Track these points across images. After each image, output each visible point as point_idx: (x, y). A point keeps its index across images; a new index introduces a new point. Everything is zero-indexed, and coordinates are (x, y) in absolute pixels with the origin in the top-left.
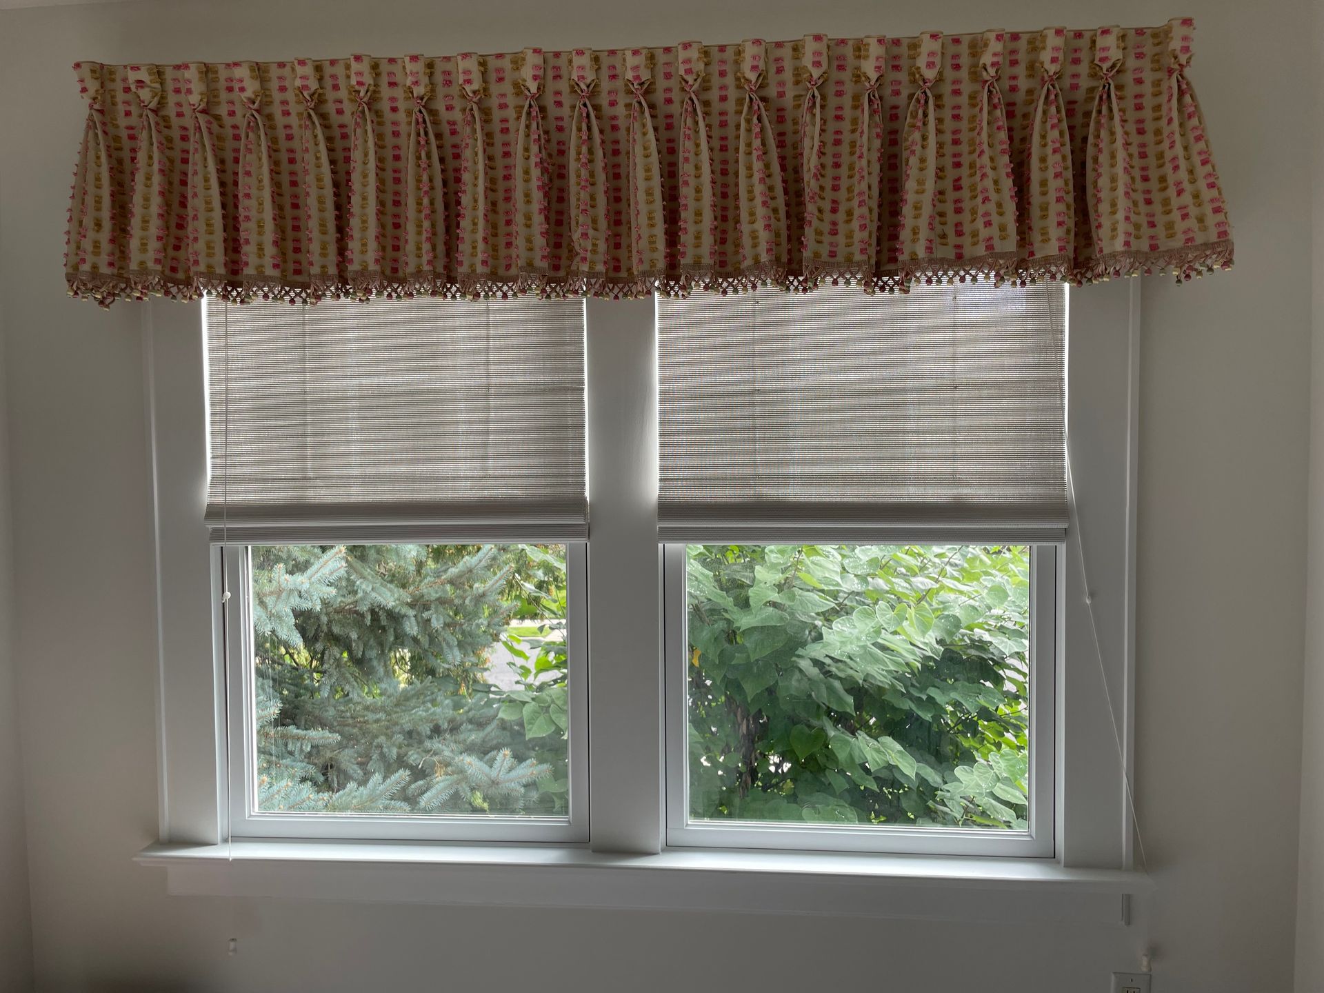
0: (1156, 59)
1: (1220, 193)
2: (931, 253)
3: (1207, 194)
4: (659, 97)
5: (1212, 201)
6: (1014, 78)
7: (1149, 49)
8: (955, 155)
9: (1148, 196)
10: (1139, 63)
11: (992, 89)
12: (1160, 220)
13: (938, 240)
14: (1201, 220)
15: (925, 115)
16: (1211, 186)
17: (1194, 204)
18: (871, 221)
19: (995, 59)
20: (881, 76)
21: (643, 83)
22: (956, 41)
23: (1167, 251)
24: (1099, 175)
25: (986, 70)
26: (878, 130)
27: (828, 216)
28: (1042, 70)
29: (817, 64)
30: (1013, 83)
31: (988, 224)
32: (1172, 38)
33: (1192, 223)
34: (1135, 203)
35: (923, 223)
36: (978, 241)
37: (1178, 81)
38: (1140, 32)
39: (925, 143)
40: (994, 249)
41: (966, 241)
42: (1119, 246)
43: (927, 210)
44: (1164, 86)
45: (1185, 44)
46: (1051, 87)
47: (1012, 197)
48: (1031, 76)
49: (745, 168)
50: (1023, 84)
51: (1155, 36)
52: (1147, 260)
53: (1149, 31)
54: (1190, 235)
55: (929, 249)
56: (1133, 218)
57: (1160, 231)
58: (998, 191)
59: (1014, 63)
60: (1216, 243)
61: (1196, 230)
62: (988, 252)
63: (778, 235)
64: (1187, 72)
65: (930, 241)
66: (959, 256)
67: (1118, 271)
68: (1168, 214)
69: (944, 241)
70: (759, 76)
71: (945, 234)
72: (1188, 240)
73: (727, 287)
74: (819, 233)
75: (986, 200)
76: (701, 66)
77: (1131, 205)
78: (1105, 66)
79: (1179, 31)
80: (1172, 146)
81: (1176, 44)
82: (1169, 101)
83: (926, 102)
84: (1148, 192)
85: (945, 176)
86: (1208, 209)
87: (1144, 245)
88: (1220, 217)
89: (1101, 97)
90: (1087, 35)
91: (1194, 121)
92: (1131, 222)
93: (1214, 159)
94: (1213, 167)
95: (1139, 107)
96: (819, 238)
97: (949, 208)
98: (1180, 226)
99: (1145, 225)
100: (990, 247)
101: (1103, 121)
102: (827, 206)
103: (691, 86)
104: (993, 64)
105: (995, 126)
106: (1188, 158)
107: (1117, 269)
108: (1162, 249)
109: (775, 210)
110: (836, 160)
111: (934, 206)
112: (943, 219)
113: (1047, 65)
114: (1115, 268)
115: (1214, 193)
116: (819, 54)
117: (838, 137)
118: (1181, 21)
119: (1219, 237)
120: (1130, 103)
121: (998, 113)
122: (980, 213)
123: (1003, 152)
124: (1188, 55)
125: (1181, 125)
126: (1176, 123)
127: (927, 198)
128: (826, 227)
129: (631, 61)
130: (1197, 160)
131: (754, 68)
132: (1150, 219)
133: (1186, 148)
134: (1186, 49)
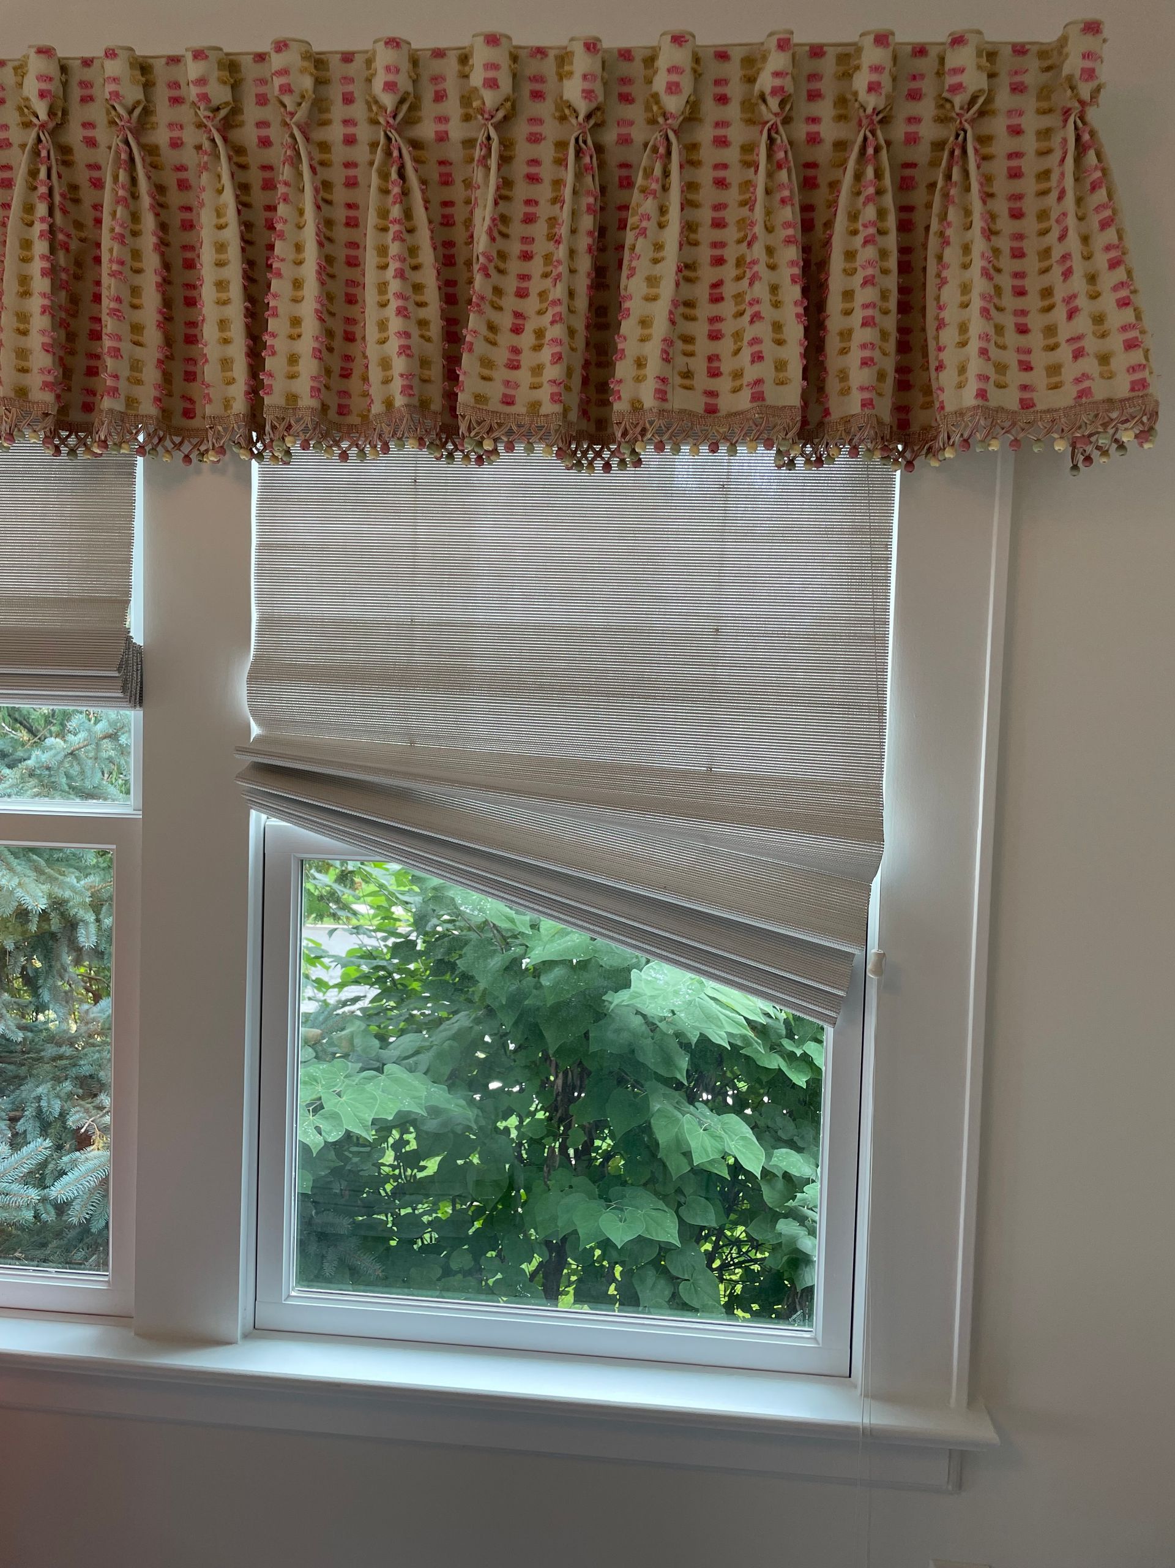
0: (1044, 93)
1: (1138, 317)
2: (664, 400)
3: (1117, 317)
4: (248, 135)
5: (1124, 328)
6: (814, 120)
7: (1033, 77)
8: (715, 245)
9: (1021, 320)
10: (1017, 101)
11: (774, 135)
12: (1040, 359)
13: (678, 380)
14: (1104, 359)
15: (666, 174)
16: (1124, 303)
17: (1094, 333)
18: (572, 349)
19: (778, 82)
20: (598, 109)
21: (218, 109)
22: (722, 56)
23: (1049, 411)
24: (944, 282)
25: (764, 101)
26: (591, 200)
27: (506, 339)
28: (857, 105)
29: (492, 84)
30: (814, 128)
31: (758, 358)
32: (1067, 55)
33: (1088, 364)
34: (999, 329)
35: (653, 351)
36: (741, 386)
37: (1076, 128)
38: (1020, 50)
39: (663, 219)
40: (763, 399)
41: (723, 385)
42: (969, 399)
43: (660, 328)
44: (1056, 141)
45: (1088, 64)
46: (869, 135)
47: (798, 316)
48: (841, 118)
49: (375, 253)
50: (829, 131)
51: (1043, 54)
52: (1014, 424)
53: (1034, 49)
54: (1086, 384)
55: (662, 395)
56: (994, 352)
57: (1038, 378)
58: (776, 305)
59: (814, 96)
60: (1128, 399)
61: (1096, 375)
62: (755, 404)
63: (424, 363)
64: (1092, 114)
65: (664, 380)
66: (711, 410)
67: (966, 441)
68: (1052, 349)
69: (687, 382)
70: (402, 101)
71: (689, 371)
72: (1081, 394)
73: (349, 448)
74: (487, 363)
75: (756, 317)
76: (307, 83)
77: (991, 331)
78: (959, 100)
79: (1078, 45)
80: (1062, 237)
81: (1073, 65)
82: (1063, 160)
83: (669, 153)
84: (1023, 313)
85: (697, 278)
86: (1116, 342)
87: (1010, 399)
88: (1137, 356)
89: (952, 153)
90: (933, 52)
91: (1101, 195)
92: (989, 359)
93: (1132, 260)
94: (1129, 273)
95: (1015, 174)
96: (486, 372)
97: (700, 329)
98: (1071, 371)
99: (1014, 365)
100: (758, 397)
101: (953, 192)
102: (505, 321)
103: (292, 114)
104: (775, 91)
105: (778, 197)
106: (1088, 257)
107: (966, 436)
108: (1040, 407)
109: (423, 323)
110: (525, 248)
111: (673, 322)
112: (689, 348)
113: (863, 96)
114: (962, 435)
115: (1128, 315)
116: (495, 67)
117: (530, 209)
118: (1082, 26)
119: (1133, 390)
120: (999, 167)
121: (783, 175)
122: (747, 337)
123: (788, 241)
124: (1092, 85)
125: (1079, 201)
126: (1070, 197)
127: (660, 311)
128: (501, 355)
129: (193, 70)
130: (1101, 260)
131: (390, 86)
132: (1024, 357)
133: (1085, 239)
134: (1089, 74)
